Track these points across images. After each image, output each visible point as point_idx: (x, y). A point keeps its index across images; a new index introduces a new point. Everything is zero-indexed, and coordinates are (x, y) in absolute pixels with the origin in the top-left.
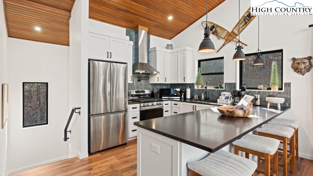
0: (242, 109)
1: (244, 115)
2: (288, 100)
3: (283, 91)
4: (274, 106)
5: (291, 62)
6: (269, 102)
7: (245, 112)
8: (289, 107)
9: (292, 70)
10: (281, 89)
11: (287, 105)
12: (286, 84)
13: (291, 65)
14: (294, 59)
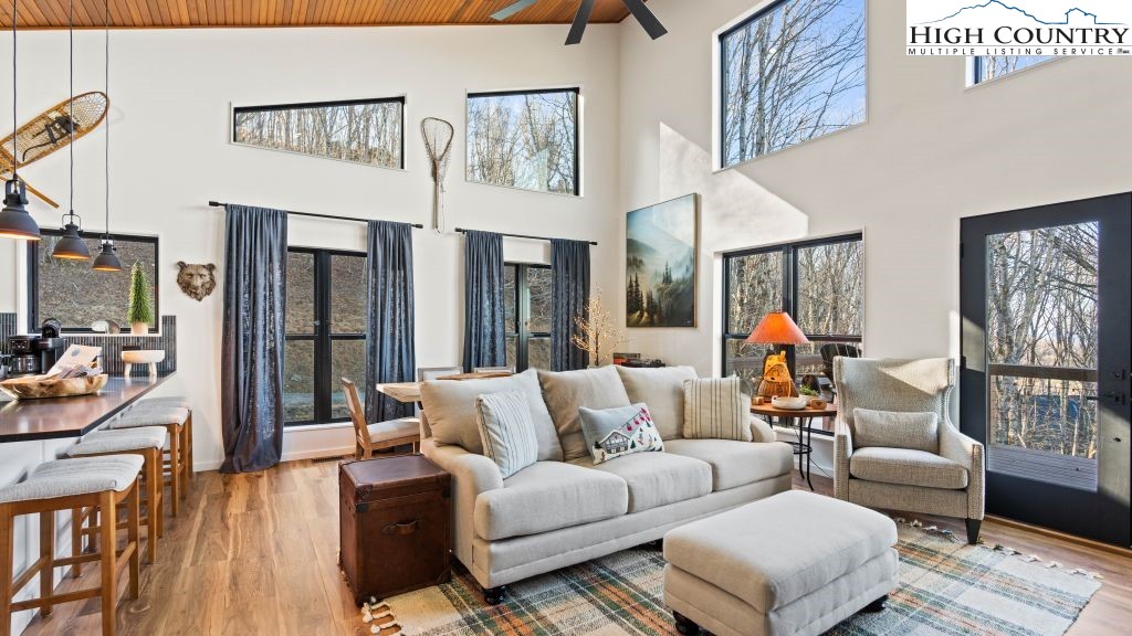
0: (83, 375)
1: (87, 388)
2: (171, 356)
3: (160, 334)
4: (141, 371)
5: (177, 272)
6: (129, 362)
7: (91, 382)
8: (173, 370)
9: (178, 288)
10: (156, 330)
11: (169, 365)
12: (165, 319)
13: (176, 278)
14: (182, 266)
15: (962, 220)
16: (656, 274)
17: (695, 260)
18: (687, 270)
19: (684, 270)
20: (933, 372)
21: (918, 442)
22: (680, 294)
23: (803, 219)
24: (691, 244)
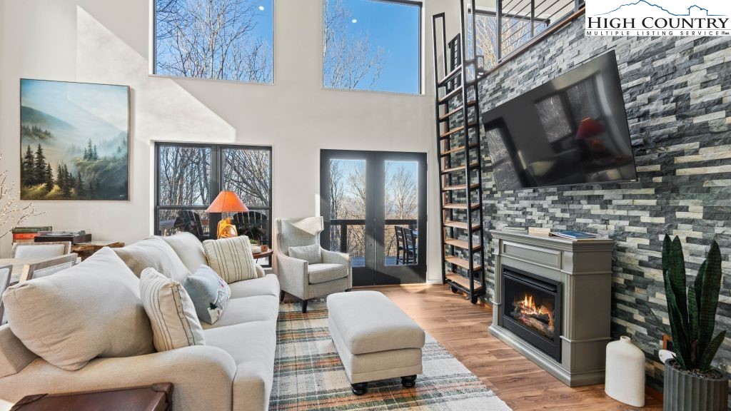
15: (322, 150)
16: (73, 149)
17: (128, 142)
18: (119, 150)
19: (115, 150)
20: (314, 224)
21: (317, 260)
22: (108, 171)
23: (232, 131)
24: (125, 129)
